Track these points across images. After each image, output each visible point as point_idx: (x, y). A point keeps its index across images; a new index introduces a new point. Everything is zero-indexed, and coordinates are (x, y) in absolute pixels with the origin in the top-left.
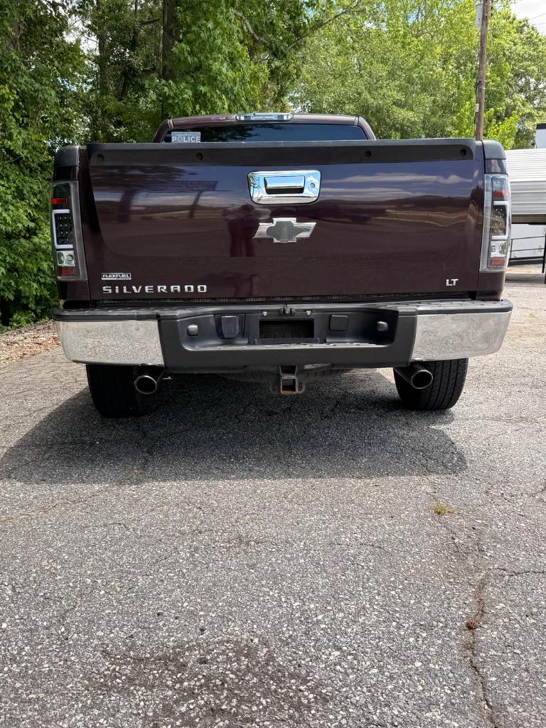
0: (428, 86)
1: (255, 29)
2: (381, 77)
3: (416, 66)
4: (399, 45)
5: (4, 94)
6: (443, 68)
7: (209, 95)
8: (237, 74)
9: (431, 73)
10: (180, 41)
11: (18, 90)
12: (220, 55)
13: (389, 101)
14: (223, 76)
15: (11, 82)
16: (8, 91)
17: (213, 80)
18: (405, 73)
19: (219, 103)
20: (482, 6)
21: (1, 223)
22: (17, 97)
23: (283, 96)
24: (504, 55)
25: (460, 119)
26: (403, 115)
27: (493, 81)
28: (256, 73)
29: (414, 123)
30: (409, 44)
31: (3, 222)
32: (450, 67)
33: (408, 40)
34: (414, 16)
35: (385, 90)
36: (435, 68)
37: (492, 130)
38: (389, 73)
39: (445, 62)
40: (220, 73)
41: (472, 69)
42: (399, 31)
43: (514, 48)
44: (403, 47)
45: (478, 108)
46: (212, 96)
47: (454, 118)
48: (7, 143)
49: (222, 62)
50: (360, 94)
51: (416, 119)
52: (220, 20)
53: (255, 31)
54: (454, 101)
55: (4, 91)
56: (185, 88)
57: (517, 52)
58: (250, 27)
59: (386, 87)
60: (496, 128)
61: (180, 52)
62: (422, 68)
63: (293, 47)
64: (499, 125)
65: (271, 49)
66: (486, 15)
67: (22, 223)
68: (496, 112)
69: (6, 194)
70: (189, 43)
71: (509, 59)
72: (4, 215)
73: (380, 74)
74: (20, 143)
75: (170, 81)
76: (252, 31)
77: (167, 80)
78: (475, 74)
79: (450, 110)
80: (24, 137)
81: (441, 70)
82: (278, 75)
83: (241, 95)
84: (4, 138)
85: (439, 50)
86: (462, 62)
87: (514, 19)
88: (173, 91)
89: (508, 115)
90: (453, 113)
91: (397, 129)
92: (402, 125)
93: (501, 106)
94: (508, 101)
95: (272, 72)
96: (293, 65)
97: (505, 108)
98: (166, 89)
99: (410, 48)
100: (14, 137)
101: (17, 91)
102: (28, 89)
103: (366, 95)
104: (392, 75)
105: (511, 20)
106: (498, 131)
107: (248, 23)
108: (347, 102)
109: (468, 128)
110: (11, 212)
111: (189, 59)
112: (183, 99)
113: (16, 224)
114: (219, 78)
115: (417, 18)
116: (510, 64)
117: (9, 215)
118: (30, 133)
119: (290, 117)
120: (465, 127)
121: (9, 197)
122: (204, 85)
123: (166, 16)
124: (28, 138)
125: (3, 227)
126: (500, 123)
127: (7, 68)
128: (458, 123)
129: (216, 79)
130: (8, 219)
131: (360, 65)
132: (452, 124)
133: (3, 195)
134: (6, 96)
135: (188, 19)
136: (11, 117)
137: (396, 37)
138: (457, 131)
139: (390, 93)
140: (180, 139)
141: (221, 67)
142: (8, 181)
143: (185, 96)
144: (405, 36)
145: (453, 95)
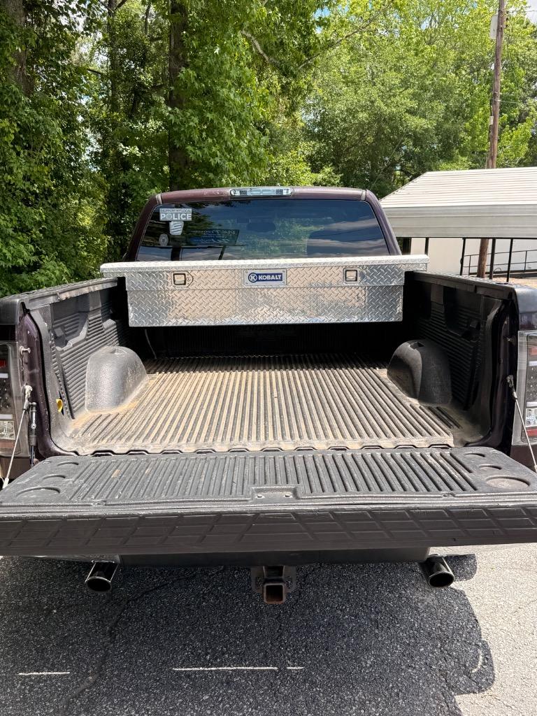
0: (441, 93)
1: (265, 49)
2: (394, 85)
3: (430, 73)
4: (413, 52)
5: (4, 128)
6: (457, 74)
7: (215, 122)
8: (245, 99)
9: (445, 79)
10: (187, 66)
11: (19, 122)
12: (227, 81)
13: (402, 109)
14: (231, 102)
15: (11, 114)
16: (8, 124)
17: (220, 107)
18: (418, 80)
19: (226, 130)
20: (497, 17)
21: (1, 260)
22: (17, 130)
23: (294, 110)
24: (518, 59)
25: (474, 127)
26: (415, 122)
27: (507, 87)
28: (264, 97)
29: (427, 130)
30: (422, 51)
31: (3, 258)
32: (464, 72)
33: (421, 48)
34: (427, 22)
35: (398, 98)
36: (448, 74)
37: (506, 135)
38: (402, 81)
39: (458, 67)
40: (228, 99)
41: (486, 74)
42: (411, 38)
43: (528, 53)
44: (416, 55)
45: (492, 120)
46: (219, 123)
47: (468, 124)
48: (7, 178)
49: (230, 88)
50: (372, 102)
51: (429, 126)
52: (228, 45)
53: (264, 51)
54: (467, 106)
55: (4, 125)
56: (192, 115)
57: (531, 57)
58: (258, 47)
59: (399, 95)
60: (509, 134)
61: (186, 78)
62: (435, 76)
63: (304, 67)
64: (512, 131)
65: (281, 69)
66: (501, 26)
67: (23, 259)
68: (509, 118)
69: (8, 227)
70: (196, 68)
71: (522, 64)
72: (5, 251)
73: (393, 83)
74: (20, 176)
75: (176, 108)
76: (261, 52)
77: (173, 108)
78: (488, 80)
79: (463, 116)
80: (26, 170)
81: (454, 75)
82: (289, 90)
83: (249, 120)
84: (5, 172)
85: (452, 55)
86: (475, 67)
87: (528, 24)
88: (178, 118)
89: (522, 120)
90: (466, 119)
91: (409, 136)
92: (415, 133)
93: (514, 112)
94: (522, 106)
95: (282, 87)
96: (304, 80)
97: (518, 113)
98: (172, 117)
99: (423, 56)
100: (15, 171)
101: (18, 124)
102: (29, 121)
103: (379, 103)
104: (405, 84)
105: (524, 24)
106: (511, 137)
107: (257, 43)
108: (359, 110)
109: (481, 134)
110: (11, 248)
111: (196, 84)
112: (189, 127)
113: (17, 259)
114: (226, 104)
115: (430, 24)
116: (524, 70)
117: (10, 251)
118: (32, 165)
119: (290, 192)
120: (478, 133)
121: (10, 231)
122: (211, 112)
123: (173, 40)
124: (29, 169)
125: (3, 264)
126: (514, 129)
127: (7, 100)
128: (471, 130)
129: (223, 106)
130: (9, 255)
131: (373, 73)
132: (466, 131)
133: (5, 229)
134: (6, 129)
135: (195, 44)
136: (11, 151)
137: (409, 44)
138: (470, 138)
139: (403, 101)
140: (169, 217)
141: (229, 93)
142: (9, 214)
143: (191, 124)
144: (418, 43)
145: (467, 100)
